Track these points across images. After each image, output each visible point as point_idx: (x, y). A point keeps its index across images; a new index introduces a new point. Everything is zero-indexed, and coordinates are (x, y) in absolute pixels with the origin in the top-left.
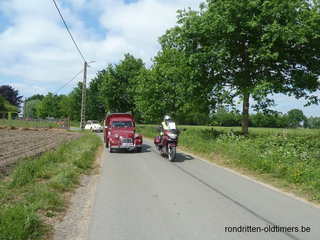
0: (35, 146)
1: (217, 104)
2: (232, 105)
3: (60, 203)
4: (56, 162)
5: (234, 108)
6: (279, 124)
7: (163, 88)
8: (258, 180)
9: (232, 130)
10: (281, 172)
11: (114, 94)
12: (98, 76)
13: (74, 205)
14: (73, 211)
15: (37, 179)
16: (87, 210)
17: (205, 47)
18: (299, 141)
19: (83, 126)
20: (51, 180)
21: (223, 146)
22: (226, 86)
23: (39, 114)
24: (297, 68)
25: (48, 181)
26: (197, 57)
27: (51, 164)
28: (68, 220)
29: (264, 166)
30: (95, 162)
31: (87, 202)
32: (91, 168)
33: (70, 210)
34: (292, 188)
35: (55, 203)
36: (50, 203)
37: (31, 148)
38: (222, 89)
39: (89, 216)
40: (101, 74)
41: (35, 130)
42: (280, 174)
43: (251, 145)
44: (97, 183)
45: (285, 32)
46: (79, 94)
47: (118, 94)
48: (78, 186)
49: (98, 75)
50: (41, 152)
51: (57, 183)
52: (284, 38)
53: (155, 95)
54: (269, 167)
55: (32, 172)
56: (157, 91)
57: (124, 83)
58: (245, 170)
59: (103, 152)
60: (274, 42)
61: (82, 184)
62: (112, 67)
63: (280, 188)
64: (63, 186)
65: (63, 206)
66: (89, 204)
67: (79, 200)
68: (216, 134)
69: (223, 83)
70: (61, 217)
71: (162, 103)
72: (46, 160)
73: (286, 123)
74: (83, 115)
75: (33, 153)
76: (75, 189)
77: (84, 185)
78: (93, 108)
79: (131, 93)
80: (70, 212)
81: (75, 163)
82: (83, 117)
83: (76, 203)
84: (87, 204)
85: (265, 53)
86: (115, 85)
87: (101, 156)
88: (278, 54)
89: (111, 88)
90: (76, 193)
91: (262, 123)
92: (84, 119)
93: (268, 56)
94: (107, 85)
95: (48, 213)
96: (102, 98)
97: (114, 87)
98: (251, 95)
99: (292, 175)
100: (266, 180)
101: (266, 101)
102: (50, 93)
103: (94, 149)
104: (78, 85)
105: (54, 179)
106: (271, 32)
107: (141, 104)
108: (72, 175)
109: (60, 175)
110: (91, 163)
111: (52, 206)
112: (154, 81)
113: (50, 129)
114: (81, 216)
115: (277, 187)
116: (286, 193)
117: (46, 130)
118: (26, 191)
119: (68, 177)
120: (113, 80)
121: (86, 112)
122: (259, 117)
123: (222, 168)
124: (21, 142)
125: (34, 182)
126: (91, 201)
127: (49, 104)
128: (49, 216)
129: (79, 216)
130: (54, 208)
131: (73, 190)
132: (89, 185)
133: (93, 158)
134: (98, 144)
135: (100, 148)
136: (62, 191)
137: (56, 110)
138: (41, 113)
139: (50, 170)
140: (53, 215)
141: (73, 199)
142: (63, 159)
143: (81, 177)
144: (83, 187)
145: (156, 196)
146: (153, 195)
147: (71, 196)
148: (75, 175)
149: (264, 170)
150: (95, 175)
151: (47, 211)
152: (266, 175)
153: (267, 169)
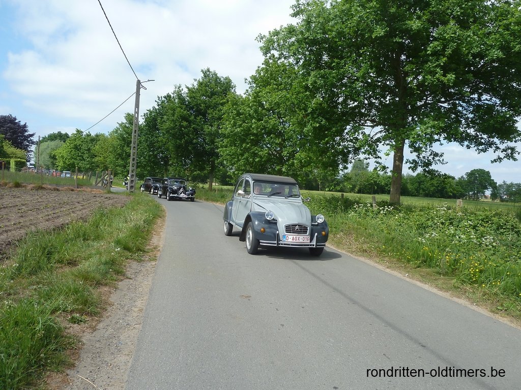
0: (54, 213)
1: (350, 156)
2: (376, 158)
3: (92, 303)
4: (87, 240)
5: (377, 163)
7: (265, 128)
8: (412, 278)
9: (374, 198)
10: (450, 266)
11: (183, 134)
12: (158, 105)
13: (114, 307)
14: (113, 316)
15: (56, 265)
16: (135, 314)
17: (336, 60)
18: (480, 218)
19: (132, 185)
20: (80, 265)
21: (359, 224)
22: (368, 126)
23: (61, 164)
24: (484, 100)
25: (75, 269)
26: (322, 77)
27: (80, 242)
28: (105, 328)
29: (423, 256)
30: (151, 242)
31: (136, 303)
32: (144, 251)
33: (109, 314)
34: (466, 292)
35: (85, 302)
36: (76, 301)
37: (47, 217)
38: (360, 131)
39: (139, 324)
40: (163, 102)
41: (55, 190)
42: (448, 270)
43: (403, 222)
44: (152, 275)
45: (466, 39)
46: (127, 133)
47: (191, 136)
48: (122, 278)
49: (158, 102)
50: (62, 224)
51: (88, 272)
52: (464, 49)
53: (252, 138)
54: (431, 259)
55: (48, 254)
56: (255, 132)
57: (201, 119)
58: (391, 262)
59: (164, 227)
60: (449, 56)
61: (129, 276)
62: (182, 90)
63: (447, 290)
64: (98, 276)
65: (97, 307)
66: (139, 306)
67: (124, 300)
68: (348, 205)
69: (362, 122)
70: (94, 324)
71: (261, 151)
72: (72, 236)
74: (133, 168)
75: (50, 225)
76: (117, 283)
77: (131, 277)
78: (150, 156)
79: (210, 134)
80: (108, 317)
81: (118, 243)
82: (132, 172)
83: (118, 304)
84: (135, 306)
85: (433, 73)
86: (186, 120)
87: (161, 233)
88: (454, 76)
89: (180, 125)
90: (118, 288)
91: (424, 190)
92: (134, 173)
93: (438, 79)
94: (173, 120)
95: (73, 317)
96: (164, 140)
97: (185, 123)
98: (407, 141)
99: (466, 272)
100: (424, 278)
101: (431, 155)
102: (78, 131)
103: (149, 222)
104: (126, 118)
105: (84, 266)
106: (445, 39)
107: (228, 152)
108: (112, 260)
109: (94, 260)
110: (143, 243)
111: (80, 307)
112: (250, 115)
113: (78, 188)
114: (125, 324)
115: (441, 289)
116: (456, 299)
117: (72, 190)
118: (38, 283)
119: (106, 263)
120: (183, 113)
121: (137, 163)
122: (419, 180)
123: (356, 257)
124: (31, 208)
125: (51, 270)
126: (142, 301)
127: (77, 148)
128: (75, 322)
129: (123, 323)
130: (83, 310)
131: (115, 284)
132: (140, 278)
133: (147, 235)
134: (157, 214)
135: (159, 221)
136: (96, 285)
137: (88, 158)
138: (64, 164)
139: (79, 251)
140: (81, 321)
141: (113, 298)
142: (98, 235)
143: (127, 265)
144: (131, 280)
145: (247, 297)
146: (243, 296)
147: (110, 293)
148: (117, 261)
149: (422, 262)
150: (150, 262)
151: (71, 314)
152: (426, 270)
153: (427, 261)
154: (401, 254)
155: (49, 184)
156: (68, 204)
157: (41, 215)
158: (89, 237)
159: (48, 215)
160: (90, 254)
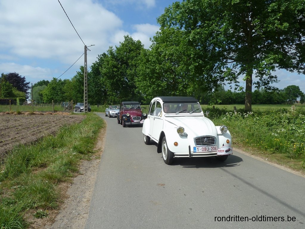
0: (37, 130)
1: (219, 82)
2: (235, 82)
3: (53, 199)
4: (56, 147)
5: (237, 85)
6: (276, 100)
7: (163, 69)
9: (235, 108)
10: (296, 151)
11: (115, 76)
12: (99, 60)
13: (70, 199)
14: (68, 207)
16: (84, 204)
17: (206, 22)
19: (86, 108)
20: (48, 168)
22: (228, 63)
23: (46, 99)
24: (302, 41)
26: (198, 33)
28: (61, 219)
30: (97, 145)
32: (92, 153)
33: (66, 205)
35: (48, 199)
36: (41, 199)
37: (33, 133)
38: (225, 66)
39: (87, 213)
40: (101, 58)
41: (41, 115)
42: (296, 155)
43: (256, 123)
44: (97, 170)
46: (81, 78)
47: (119, 77)
48: (76, 174)
49: (98, 58)
50: (42, 137)
52: (292, 7)
53: (156, 75)
56: (157, 71)
57: (125, 66)
59: (105, 134)
60: (283, 12)
61: (82, 172)
62: (113, 49)
63: (298, 170)
64: (59, 175)
65: (57, 201)
66: (87, 196)
67: (77, 192)
69: (225, 60)
70: (53, 217)
71: (162, 83)
73: (283, 99)
74: (86, 98)
75: (34, 138)
76: (72, 179)
78: (96, 91)
79: (131, 75)
80: (64, 209)
81: (75, 148)
82: (86, 100)
83: (72, 196)
84: (85, 197)
86: (116, 67)
87: (103, 139)
88: (288, 24)
89: (112, 71)
90: (73, 183)
92: (87, 102)
94: (108, 68)
95: (38, 213)
97: (115, 69)
98: (255, 71)
100: (280, 161)
101: (268, 78)
102: (54, 79)
103: (95, 133)
104: (81, 69)
105: (52, 168)
107: (142, 85)
108: (70, 162)
109: (58, 163)
110: (92, 147)
111: (43, 204)
112: (153, 61)
114: (77, 214)
115: (294, 169)
117: (51, 114)
119: (66, 164)
120: (113, 63)
121: (88, 95)
122: (256, 94)
124: (24, 127)
126: (89, 193)
127: (53, 89)
128: (39, 217)
129: (75, 213)
130: (46, 206)
132: (89, 173)
133: (94, 141)
134: (100, 126)
135: (102, 130)
136: (58, 182)
137: (60, 94)
138: (47, 98)
139: (48, 157)
140: (43, 215)
141: (70, 192)
142: (62, 144)
143: (81, 164)
144: (83, 176)
145: (162, 185)
146: (159, 184)
147: (68, 187)
148: (73, 162)
149: (276, 150)
150: (96, 160)
151: (37, 209)
152: (279, 155)
153: (279, 149)
154: (260, 145)
155: (38, 112)
156: (47, 123)
157: (30, 132)
158: (56, 146)
159: (34, 131)
160: (55, 159)
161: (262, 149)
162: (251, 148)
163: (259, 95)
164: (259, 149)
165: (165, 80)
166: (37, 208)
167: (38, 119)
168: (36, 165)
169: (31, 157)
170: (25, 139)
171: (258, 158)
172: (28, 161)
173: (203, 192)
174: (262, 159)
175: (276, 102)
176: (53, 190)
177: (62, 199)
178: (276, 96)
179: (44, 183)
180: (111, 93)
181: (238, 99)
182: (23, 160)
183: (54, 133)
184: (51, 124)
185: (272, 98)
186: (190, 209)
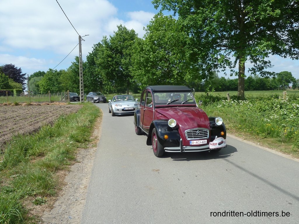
0: (35, 120)
3: (51, 186)
4: (53, 137)
6: (269, 86)
7: (158, 57)
9: (229, 94)
10: (287, 136)
11: (110, 66)
12: (94, 50)
13: (67, 186)
14: (66, 193)
15: (31, 157)
16: (82, 191)
19: (82, 98)
20: (46, 156)
23: (42, 89)
24: (294, 27)
27: (48, 139)
28: (60, 205)
29: (268, 130)
30: (93, 134)
31: (83, 182)
32: (89, 141)
33: (64, 192)
35: (46, 187)
36: (40, 186)
38: (218, 53)
39: (84, 199)
40: (96, 48)
41: (38, 105)
44: (94, 158)
46: (77, 68)
47: (114, 66)
48: (73, 162)
49: (94, 48)
51: (50, 161)
53: (150, 64)
56: (152, 60)
57: (119, 55)
59: (101, 123)
61: (79, 160)
62: (107, 39)
63: (289, 153)
64: (56, 164)
65: (55, 189)
66: (85, 183)
67: (74, 179)
70: (52, 203)
71: (157, 71)
72: (42, 135)
73: (276, 85)
74: (82, 88)
75: (32, 128)
76: (70, 167)
78: (91, 80)
79: (126, 64)
80: (62, 195)
81: (72, 137)
82: (82, 90)
83: (70, 183)
84: (82, 184)
85: (265, 11)
86: (111, 57)
87: (100, 127)
88: (280, 11)
89: (107, 60)
90: (71, 171)
92: (83, 91)
94: (103, 58)
95: (36, 200)
96: (99, 70)
97: (110, 59)
100: (270, 145)
101: (262, 64)
102: (51, 70)
103: (91, 122)
104: (76, 59)
108: (67, 151)
109: (55, 151)
110: (88, 135)
111: (42, 191)
112: (147, 50)
113: (51, 103)
114: (74, 200)
115: (285, 153)
116: (297, 160)
117: (48, 104)
118: (17, 173)
119: (63, 153)
120: (108, 53)
121: (84, 85)
124: (22, 118)
125: (26, 161)
126: (86, 180)
127: (50, 79)
128: (37, 204)
129: (73, 199)
130: (44, 193)
131: (68, 168)
132: (86, 160)
133: (91, 130)
134: (96, 115)
135: (98, 119)
136: (55, 170)
137: (57, 84)
138: (44, 89)
139: (45, 146)
140: (42, 202)
141: (67, 179)
142: (60, 133)
143: (78, 152)
144: (80, 163)
145: (157, 170)
146: (154, 170)
147: (65, 175)
148: (71, 150)
149: (267, 134)
150: (93, 148)
151: (36, 197)
152: (270, 139)
153: (271, 133)
154: (252, 130)
155: (35, 102)
156: (44, 113)
157: (27, 122)
158: (54, 135)
159: (31, 122)
160: (53, 148)
161: (254, 134)
162: (243, 133)
163: (252, 81)
164: (251, 133)
165: (159, 69)
166: (35, 195)
167: (35, 110)
168: (34, 155)
169: (29, 147)
170: (23, 129)
171: (250, 143)
172: (26, 150)
173: (196, 176)
174: (254, 144)
175: (269, 88)
176: (51, 178)
177: (60, 187)
178: (268, 82)
179: (42, 171)
180: (106, 82)
181: (232, 86)
182: (22, 149)
183: (51, 123)
184: (48, 114)
185: (264, 84)
186: (183, 193)
